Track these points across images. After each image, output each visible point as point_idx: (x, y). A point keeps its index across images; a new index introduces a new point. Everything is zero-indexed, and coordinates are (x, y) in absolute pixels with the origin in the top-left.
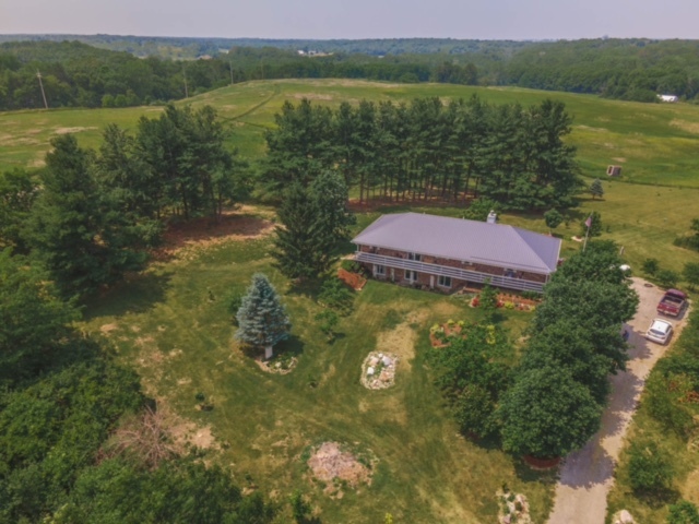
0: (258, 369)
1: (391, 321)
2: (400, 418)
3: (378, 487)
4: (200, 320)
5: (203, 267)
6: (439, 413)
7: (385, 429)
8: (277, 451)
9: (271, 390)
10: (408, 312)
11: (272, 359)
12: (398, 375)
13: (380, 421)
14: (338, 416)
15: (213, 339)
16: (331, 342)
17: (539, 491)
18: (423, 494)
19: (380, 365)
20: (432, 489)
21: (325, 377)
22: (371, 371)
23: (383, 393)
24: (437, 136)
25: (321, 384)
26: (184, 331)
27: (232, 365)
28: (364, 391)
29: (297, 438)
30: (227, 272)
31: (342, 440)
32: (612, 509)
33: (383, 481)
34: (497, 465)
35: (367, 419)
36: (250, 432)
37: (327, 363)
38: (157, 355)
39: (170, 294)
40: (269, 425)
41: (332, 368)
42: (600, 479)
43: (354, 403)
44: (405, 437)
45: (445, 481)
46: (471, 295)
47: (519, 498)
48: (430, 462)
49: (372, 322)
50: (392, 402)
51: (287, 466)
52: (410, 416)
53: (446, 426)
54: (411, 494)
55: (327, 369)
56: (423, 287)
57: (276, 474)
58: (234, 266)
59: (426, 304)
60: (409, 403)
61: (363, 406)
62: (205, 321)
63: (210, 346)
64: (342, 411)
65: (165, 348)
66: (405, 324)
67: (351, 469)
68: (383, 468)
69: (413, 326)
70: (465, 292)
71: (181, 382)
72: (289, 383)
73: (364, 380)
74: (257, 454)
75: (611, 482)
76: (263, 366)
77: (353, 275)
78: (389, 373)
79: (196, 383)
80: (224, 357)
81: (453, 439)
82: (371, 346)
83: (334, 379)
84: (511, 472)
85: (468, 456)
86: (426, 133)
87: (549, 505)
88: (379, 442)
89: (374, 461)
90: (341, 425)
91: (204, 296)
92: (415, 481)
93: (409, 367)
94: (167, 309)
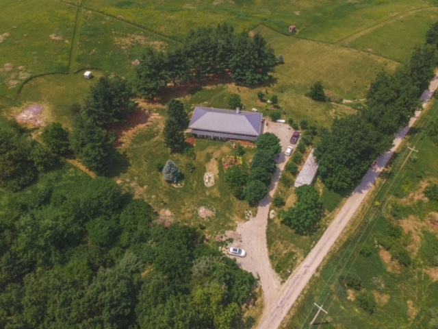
0: (174, 187)
1: (208, 158)
2: (218, 195)
3: (217, 216)
4: (147, 172)
5: (135, 146)
6: (228, 191)
7: (215, 199)
8: (189, 212)
9: (180, 193)
10: (213, 153)
11: (177, 183)
12: (215, 180)
13: (213, 196)
14: (201, 198)
15: (154, 179)
16: (192, 172)
17: (254, 209)
18: (228, 215)
19: (209, 178)
20: (230, 214)
21: (194, 186)
22: (207, 181)
23: (212, 187)
25: (194, 189)
26: (144, 178)
27: (165, 187)
28: (207, 188)
29: (193, 207)
30: (145, 147)
31: (205, 205)
32: (270, 210)
33: (218, 214)
34: (245, 204)
35: (210, 197)
36: (180, 208)
37: (193, 180)
38: (141, 189)
39: (131, 162)
40: (184, 205)
41: (195, 182)
42: (268, 203)
43: (205, 193)
44: (221, 201)
45: (232, 211)
46: (233, 143)
47: (250, 212)
48: (228, 207)
49: (202, 160)
50: (215, 190)
51: (193, 215)
52: (221, 194)
53: (231, 195)
54: (225, 216)
55: (194, 183)
57: (191, 218)
58: (146, 143)
59: (219, 148)
60: (220, 190)
61: (207, 193)
62: (149, 172)
63: (155, 182)
64: (202, 196)
65: (142, 186)
66: (213, 158)
67: (210, 213)
68: (217, 211)
69: (216, 159)
70: (231, 141)
71: (153, 197)
72: (184, 190)
73: (205, 184)
74: (184, 214)
75: (270, 203)
76: (175, 186)
77: (191, 139)
78: (212, 180)
79: (157, 196)
80: (161, 185)
81: (233, 199)
82: (204, 171)
83: (197, 186)
84: (248, 206)
85: (237, 203)
87: (256, 212)
88: (214, 203)
89: (214, 209)
90: (203, 201)
91: (143, 161)
92: (225, 212)
93: (218, 176)
94: (133, 169)
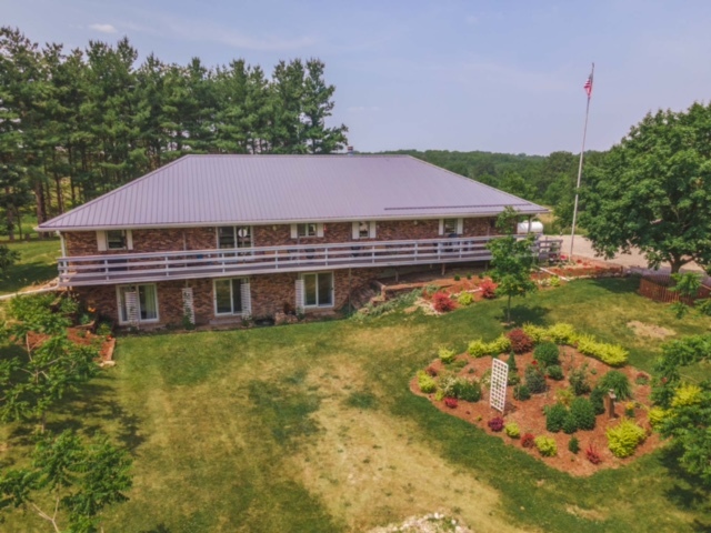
1: (284, 412)
10: (301, 374)
24: (141, 104)
46: (406, 297)
56: (278, 317)
59: (324, 346)
69: (362, 401)
70: (391, 293)
86: (117, 100)
